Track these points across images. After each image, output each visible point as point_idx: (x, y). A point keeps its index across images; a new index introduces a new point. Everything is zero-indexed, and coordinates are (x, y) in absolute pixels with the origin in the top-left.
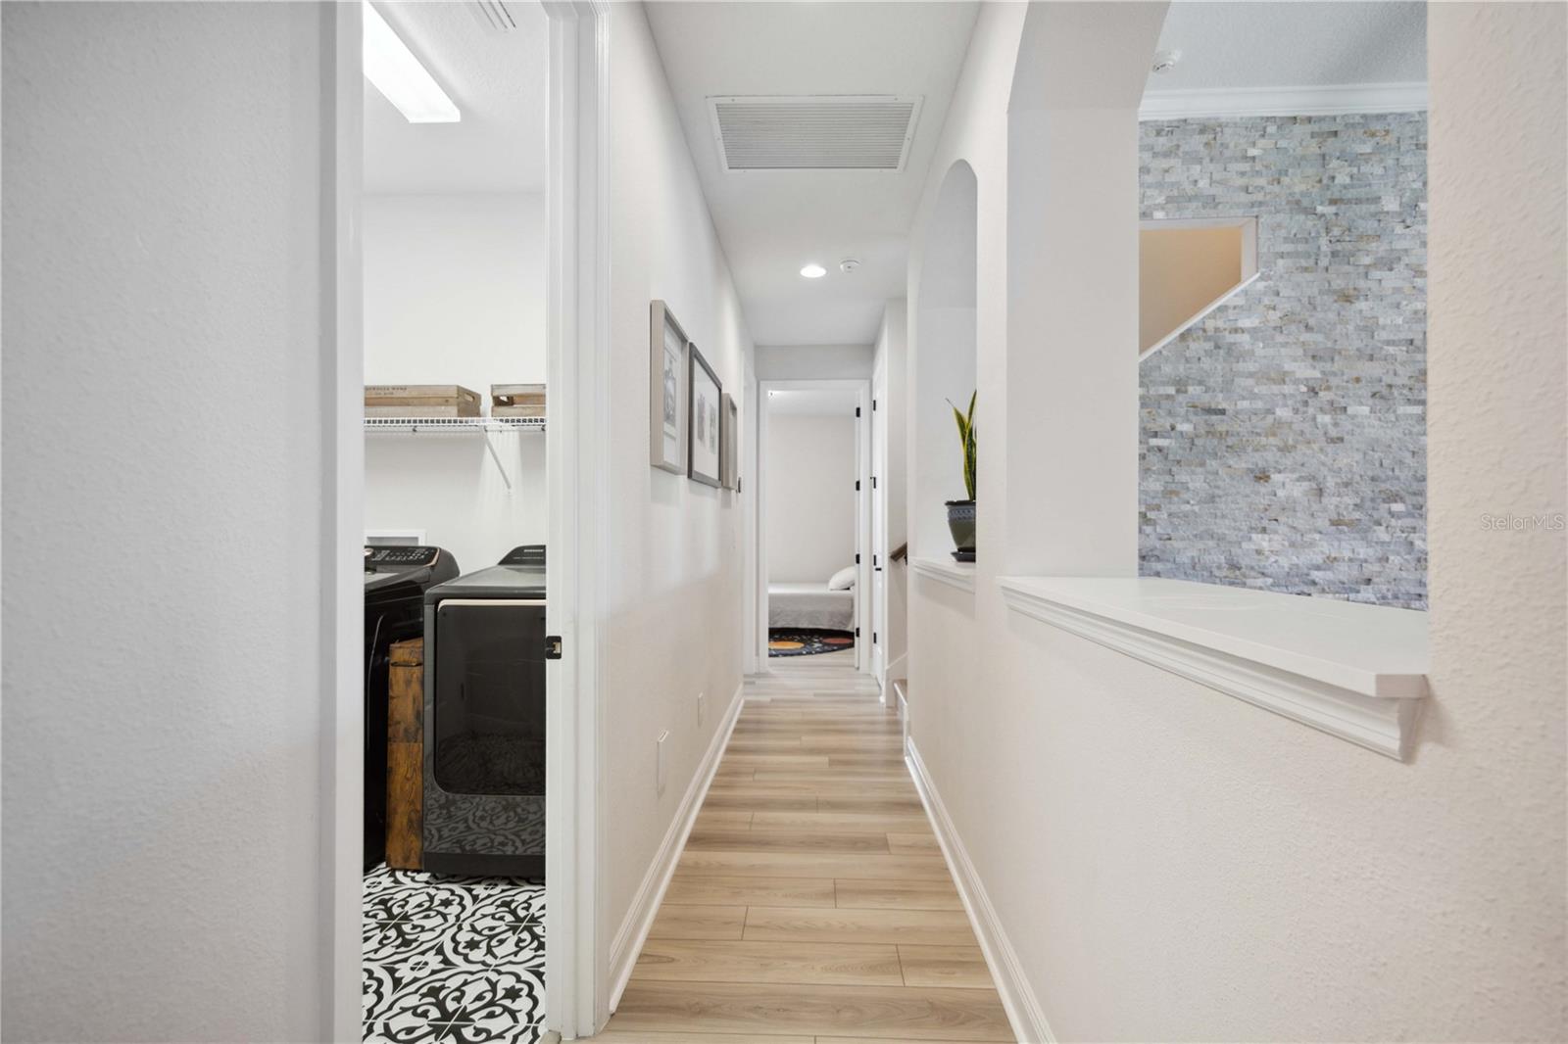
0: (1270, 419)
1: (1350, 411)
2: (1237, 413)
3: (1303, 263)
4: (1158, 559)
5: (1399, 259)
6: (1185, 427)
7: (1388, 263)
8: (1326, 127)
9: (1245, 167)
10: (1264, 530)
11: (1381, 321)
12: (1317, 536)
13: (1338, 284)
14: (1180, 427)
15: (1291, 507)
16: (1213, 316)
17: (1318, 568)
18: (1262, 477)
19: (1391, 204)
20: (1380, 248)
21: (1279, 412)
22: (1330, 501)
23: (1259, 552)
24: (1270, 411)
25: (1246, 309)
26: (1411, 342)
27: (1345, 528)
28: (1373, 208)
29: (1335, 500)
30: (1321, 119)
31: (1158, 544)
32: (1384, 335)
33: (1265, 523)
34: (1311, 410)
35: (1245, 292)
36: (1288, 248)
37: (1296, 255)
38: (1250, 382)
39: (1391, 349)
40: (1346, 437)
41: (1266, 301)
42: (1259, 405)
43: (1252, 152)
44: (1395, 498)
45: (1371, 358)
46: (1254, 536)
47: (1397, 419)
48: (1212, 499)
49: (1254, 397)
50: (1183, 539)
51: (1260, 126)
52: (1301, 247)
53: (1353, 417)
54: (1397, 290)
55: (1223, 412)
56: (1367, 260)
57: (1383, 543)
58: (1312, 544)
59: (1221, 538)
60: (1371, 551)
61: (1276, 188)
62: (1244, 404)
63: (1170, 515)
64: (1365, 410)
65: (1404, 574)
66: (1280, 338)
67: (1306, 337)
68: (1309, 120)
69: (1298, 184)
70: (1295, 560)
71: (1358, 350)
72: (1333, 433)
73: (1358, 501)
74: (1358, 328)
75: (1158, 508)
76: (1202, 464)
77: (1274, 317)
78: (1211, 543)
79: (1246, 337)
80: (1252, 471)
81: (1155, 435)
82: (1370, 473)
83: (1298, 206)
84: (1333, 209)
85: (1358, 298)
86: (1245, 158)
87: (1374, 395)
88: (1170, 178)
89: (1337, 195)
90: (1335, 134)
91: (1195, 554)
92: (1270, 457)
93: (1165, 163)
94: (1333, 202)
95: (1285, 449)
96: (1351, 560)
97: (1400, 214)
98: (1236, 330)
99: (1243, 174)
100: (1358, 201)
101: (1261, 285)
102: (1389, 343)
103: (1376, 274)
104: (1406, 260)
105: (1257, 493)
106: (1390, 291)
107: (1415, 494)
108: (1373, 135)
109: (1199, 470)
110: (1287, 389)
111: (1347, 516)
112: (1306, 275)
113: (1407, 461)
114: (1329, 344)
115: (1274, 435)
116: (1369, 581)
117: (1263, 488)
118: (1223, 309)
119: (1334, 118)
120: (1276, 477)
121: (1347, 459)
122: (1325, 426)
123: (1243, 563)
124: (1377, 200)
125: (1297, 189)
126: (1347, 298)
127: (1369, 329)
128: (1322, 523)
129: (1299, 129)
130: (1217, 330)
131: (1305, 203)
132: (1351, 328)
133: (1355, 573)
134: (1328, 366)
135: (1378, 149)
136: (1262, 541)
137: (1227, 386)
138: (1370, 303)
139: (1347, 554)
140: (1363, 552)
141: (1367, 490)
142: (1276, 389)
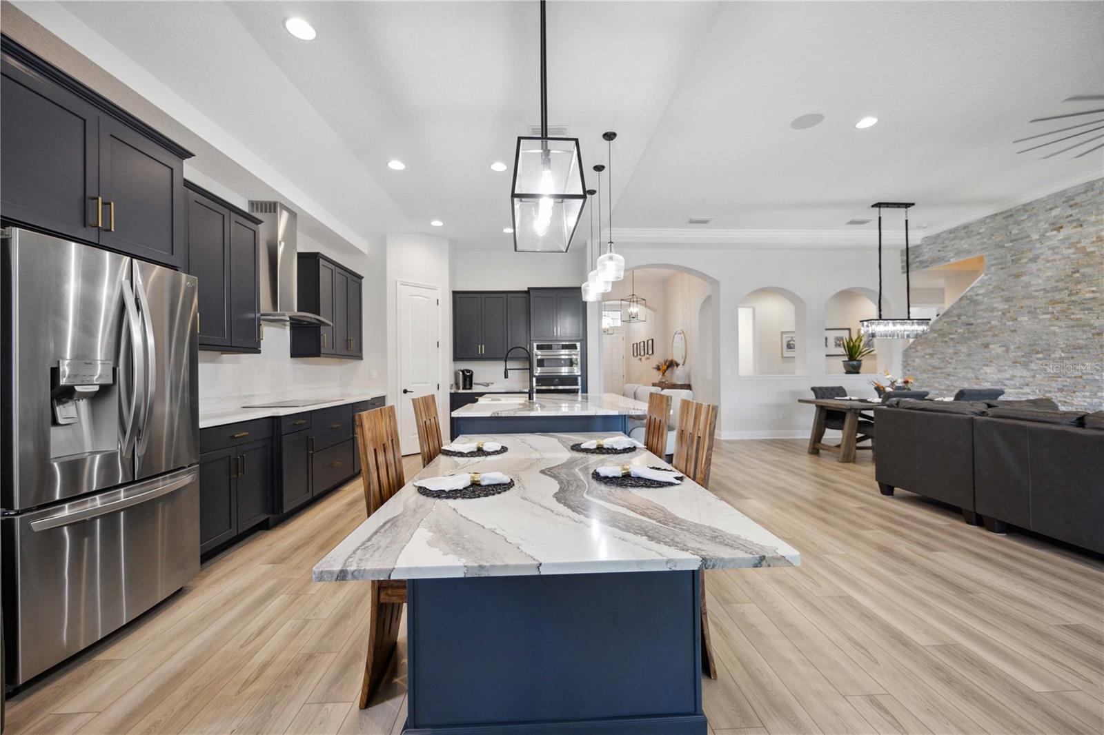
0: (989, 325)
1: (1019, 319)
2: (978, 324)
3: (1000, 266)
4: (952, 376)
5: (1039, 258)
6: (961, 331)
7: (1034, 260)
8: (1008, 214)
9: (979, 237)
10: (987, 366)
11: (1032, 283)
12: (1007, 368)
13: (1014, 271)
14: (958, 331)
15: (998, 357)
16: (969, 291)
17: (1008, 379)
18: (986, 346)
19: (1035, 236)
20: (1030, 255)
21: (992, 322)
22: (1011, 355)
23: (986, 373)
24: (989, 323)
25: (981, 287)
26: (1045, 289)
27: (1018, 365)
28: (1028, 240)
29: (1014, 354)
30: (1005, 212)
31: (952, 370)
32: (1033, 289)
33: (988, 363)
34: (1004, 321)
35: (981, 280)
36: (995, 262)
37: (999, 264)
38: (982, 313)
39: (1037, 294)
40: (1017, 330)
41: (988, 283)
42: (985, 320)
43: (981, 231)
44: (1038, 352)
45: (1027, 298)
46: (985, 368)
47: (1039, 321)
48: (969, 355)
49: (984, 318)
50: (960, 369)
51: (983, 221)
52: (1000, 261)
53: (1021, 322)
54: (1039, 270)
55: (972, 324)
56: (1024, 261)
57: (1033, 370)
58: (1005, 371)
59: (973, 368)
60: (1028, 373)
61: (989, 242)
62: (980, 321)
63: (957, 361)
64: (1026, 318)
65: (1043, 382)
66: (993, 296)
67: (1002, 293)
68: (1001, 213)
69: (998, 238)
70: (999, 376)
71: (1023, 296)
72: (1013, 329)
73: (1023, 354)
74: (1022, 287)
75: (952, 358)
76: (966, 343)
77: (990, 287)
78: (970, 370)
79: (980, 297)
80: (983, 344)
81: (951, 334)
82: (1029, 343)
83: (1000, 246)
84: (1011, 244)
85: (1021, 276)
86: (979, 234)
87: (1029, 312)
88: (955, 247)
89: (1013, 238)
90: (1012, 215)
91: (964, 373)
92: (989, 339)
93: (953, 243)
94: (1011, 241)
95: (995, 336)
96: (1021, 377)
97: (1039, 239)
98: (977, 295)
99: (978, 239)
100: (1022, 239)
101: (986, 277)
102: (1036, 291)
103: (1029, 265)
104: (1042, 257)
105: (984, 352)
106: (1035, 271)
107: (1047, 350)
108: (1027, 211)
109: (965, 345)
110: (995, 314)
111: (1018, 360)
112: (1003, 271)
113: (1043, 337)
114: (1011, 295)
115: (991, 331)
116: (1027, 385)
117: (986, 350)
118: (972, 288)
119: (1011, 210)
120: (991, 346)
121: (1019, 338)
122: (1009, 326)
123: (981, 377)
124: (1028, 236)
125: (998, 240)
126: (1017, 276)
127: (1027, 286)
128: (1010, 363)
129: (998, 218)
130: (971, 296)
131: (1001, 244)
132: (1020, 288)
133: (1022, 382)
134: (1010, 303)
135: (1029, 217)
136: (987, 370)
137: (974, 316)
138: (1027, 277)
139: (1019, 375)
140: (1025, 373)
141: (1027, 350)
142: (990, 314)
